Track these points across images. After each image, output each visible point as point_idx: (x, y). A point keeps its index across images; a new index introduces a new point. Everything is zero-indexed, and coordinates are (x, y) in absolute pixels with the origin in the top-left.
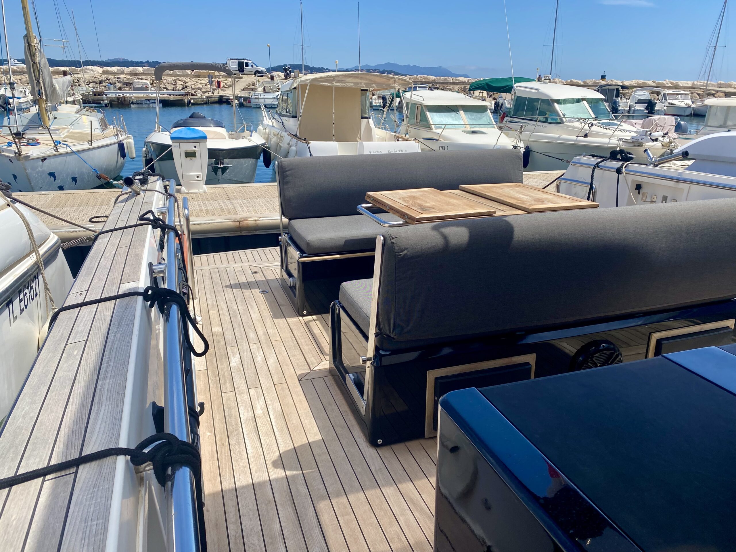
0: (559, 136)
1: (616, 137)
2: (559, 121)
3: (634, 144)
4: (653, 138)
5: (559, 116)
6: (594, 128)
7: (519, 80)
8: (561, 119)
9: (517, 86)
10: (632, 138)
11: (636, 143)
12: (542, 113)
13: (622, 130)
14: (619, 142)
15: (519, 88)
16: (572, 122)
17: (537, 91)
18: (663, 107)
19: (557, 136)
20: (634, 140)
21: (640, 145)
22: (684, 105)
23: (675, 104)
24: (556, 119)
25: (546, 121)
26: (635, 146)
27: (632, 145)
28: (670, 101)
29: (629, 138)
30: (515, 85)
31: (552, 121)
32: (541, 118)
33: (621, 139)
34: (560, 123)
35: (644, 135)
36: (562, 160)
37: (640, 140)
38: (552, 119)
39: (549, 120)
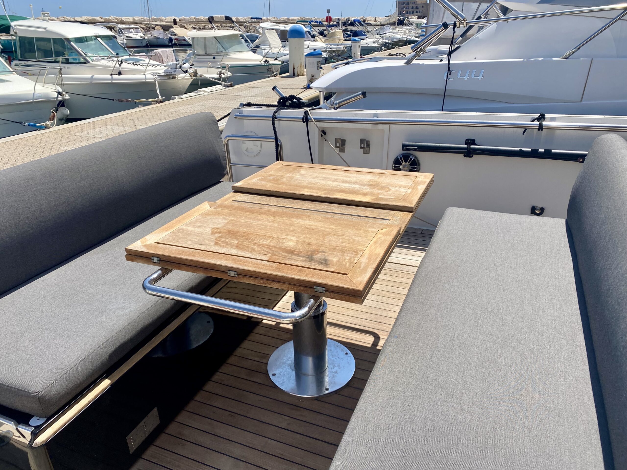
0: (92, 76)
1: (149, 72)
2: (82, 60)
3: (168, 77)
4: (185, 70)
5: (82, 55)
6: (124, 65)
7: (14, 18)
8: (84, 59)
9: (15, 26)
10: (166, 71)
11: (170, 76)
12: (58, 54)
13: (152, 65)
14: (155, 76)
15: (18, 27)
16: (99, 60)
17: (43, 30)
18: (123, 40)
19: (89, 76)
20: (168, 73)
21: (174, 77)
22: (139, 38)
23: (132, 37)
24: (79, 60)
25: (67, 61)
26: (169, 78)
27: (166, 78)
28: (127, 35)
29: (163, 71)
30: (13, 24)
31: (74, 61)
32: (60, 59)
33: (155, 74)
34: (85, 63)
35: (175, 68)
36: (113, 100)
37: (173, 73)
38: (74, 59)
39: (71, 61)
